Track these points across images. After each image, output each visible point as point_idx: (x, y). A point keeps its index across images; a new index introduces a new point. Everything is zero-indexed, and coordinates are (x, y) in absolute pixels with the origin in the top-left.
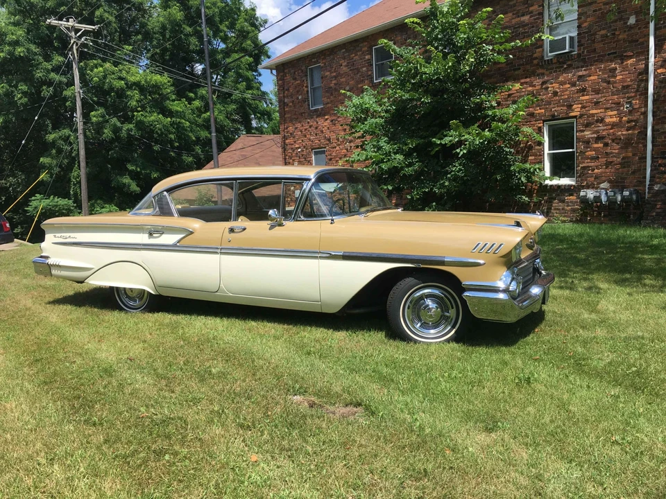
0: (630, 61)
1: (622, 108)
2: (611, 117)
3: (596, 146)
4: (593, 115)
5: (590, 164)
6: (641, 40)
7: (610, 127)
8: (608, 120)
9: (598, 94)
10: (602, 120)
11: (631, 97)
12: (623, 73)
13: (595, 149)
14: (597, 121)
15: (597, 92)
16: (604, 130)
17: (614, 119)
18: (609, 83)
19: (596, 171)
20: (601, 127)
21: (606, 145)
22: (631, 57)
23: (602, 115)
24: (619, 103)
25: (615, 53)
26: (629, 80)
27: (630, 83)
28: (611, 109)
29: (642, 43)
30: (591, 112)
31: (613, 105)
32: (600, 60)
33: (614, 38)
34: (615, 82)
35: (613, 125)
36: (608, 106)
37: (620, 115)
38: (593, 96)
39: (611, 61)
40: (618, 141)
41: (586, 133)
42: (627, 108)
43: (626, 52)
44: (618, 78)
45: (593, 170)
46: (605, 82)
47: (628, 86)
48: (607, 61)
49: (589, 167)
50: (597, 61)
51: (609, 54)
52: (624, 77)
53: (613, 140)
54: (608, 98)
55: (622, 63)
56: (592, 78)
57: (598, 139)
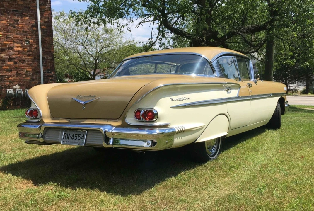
0: (26, 18)
1: (24, 43)
2: (17, 47)
3: (9, 63)
4: (6, 44)
5: (6, 74)
6: (32, 8)
7: (17, 53)
8: (15, 49)
9: (8, 32)
10: (12, 48)
11: (29, 38)
12: (22, 23)
13: (9, 65)
14: (9, 48)
15: (8, 31)
16: (13, 54)
17: (19, 49)
18: (14, 27)
19: (10, 78)
20: (11, 52)
21: (16, 63)
22: (27, 16)
23: (11, 45)
24: (22, 40)
25: (17, 11)
26: (26, 28)
27: (27, 30)
28: (17, 43)
29: (32, 10)
30: (4, 42)
31: (18, 41)
32: (7, 12)
33: (15, 2)
34: (18, 28)
35: (19, 52)
36: (15, 40)
37: (23, 47)
38: (4, 33)
39: (15, 15)
40: (23, 62)
41: (2, 55)
42: (26, 43)
43: (23, 12)
44: (20, 26)
45: (8, 78)
46: (12, 26)
47: (26, 32)
48: (12, 14)
49: (5, 75)
50: (5, 12)
51: (13, 11)
52: (23, 26)
53: (20, 61)
54: (14, 36)
55: (22, 18)
56: (3, 22)
57: (10, 59)
